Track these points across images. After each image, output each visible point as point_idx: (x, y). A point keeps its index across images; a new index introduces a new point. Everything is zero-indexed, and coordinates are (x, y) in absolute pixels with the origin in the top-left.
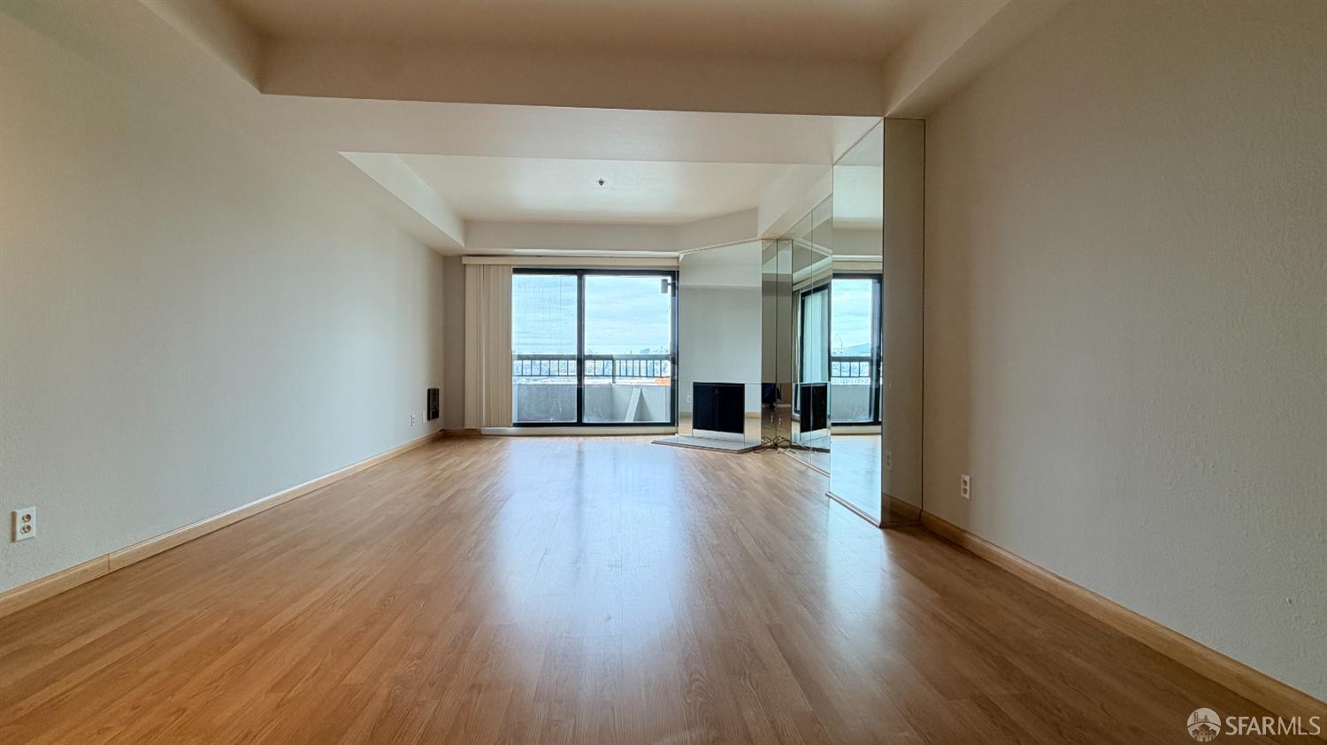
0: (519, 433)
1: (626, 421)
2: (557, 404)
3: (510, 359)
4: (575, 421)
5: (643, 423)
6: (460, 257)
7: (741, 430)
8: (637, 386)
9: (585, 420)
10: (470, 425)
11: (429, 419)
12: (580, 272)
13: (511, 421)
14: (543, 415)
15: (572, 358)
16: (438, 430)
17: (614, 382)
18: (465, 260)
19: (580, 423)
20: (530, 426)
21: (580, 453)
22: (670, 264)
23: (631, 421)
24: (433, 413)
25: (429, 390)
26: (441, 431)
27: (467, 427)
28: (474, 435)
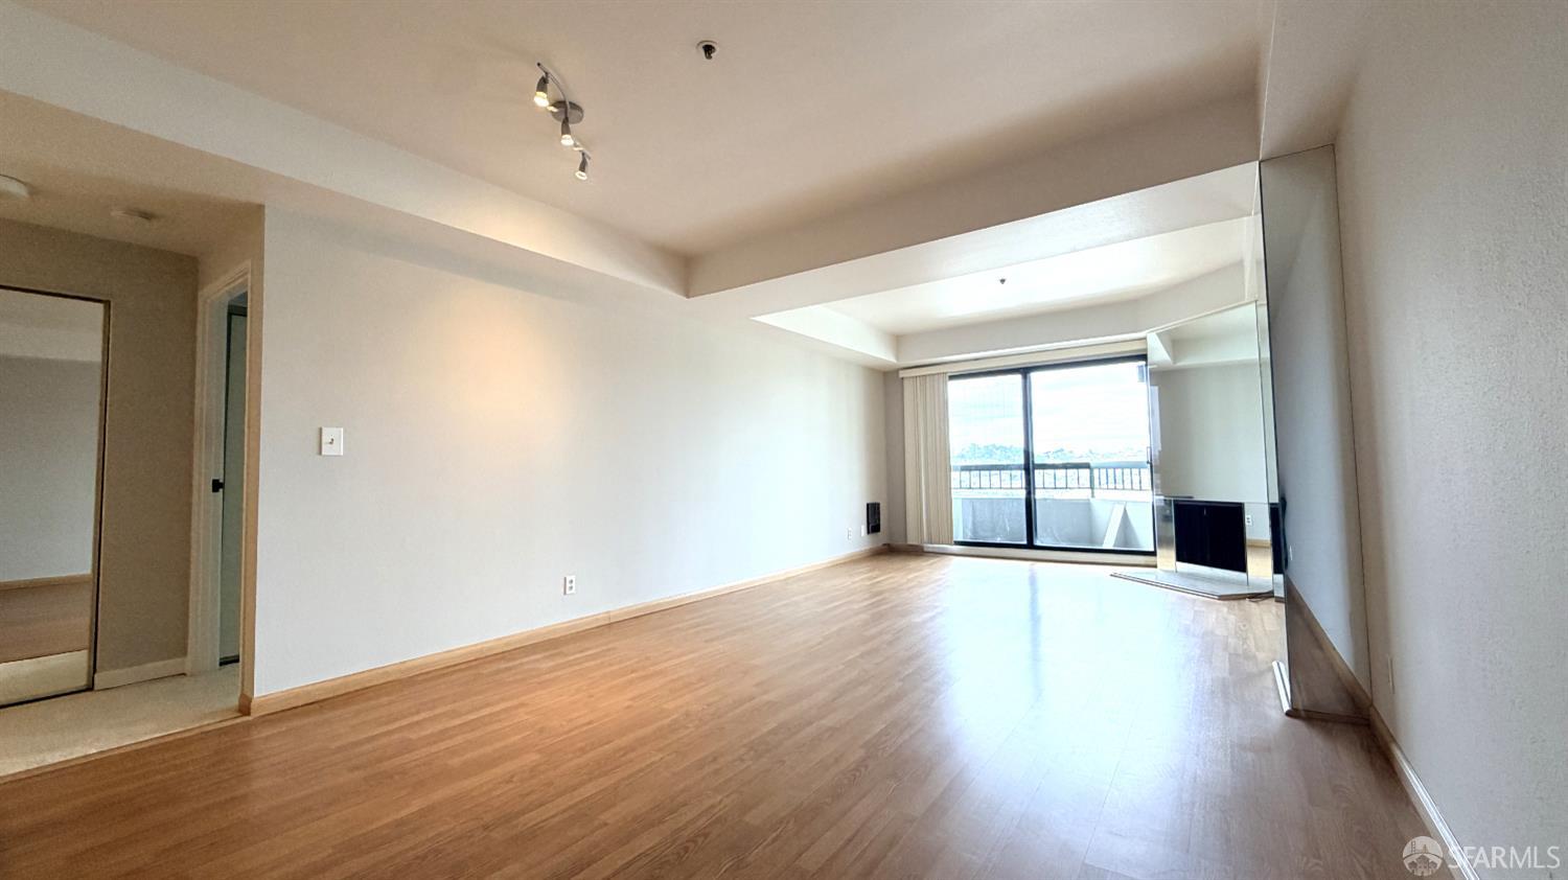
0: (962, 552)
1: (1104, 547)
2: (1004, 521)
3: (948, 469)
4: (1025, 542)
5: (1127, 550)
6: (897, 371)
7: (1242, 568)
8: (1119, 502)
9: (1038, 543)
10: (912, 540)
11: (868, 533)
12: (1025, 371)
13: (952, 538)
14: (989, 534)
15: (1018, 468)
16: (880, 544)
17: (1093, 496)
18: (902, 374)
19: (1030, 545)
20: (976, 546)
21: (1033, 581)
22: (1135, 347)
23: (1110, 547)
24: (873, 527)
25: (868, 505)
26: (885, 545)
27: (910, 542)
28: (917, 552)
